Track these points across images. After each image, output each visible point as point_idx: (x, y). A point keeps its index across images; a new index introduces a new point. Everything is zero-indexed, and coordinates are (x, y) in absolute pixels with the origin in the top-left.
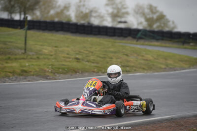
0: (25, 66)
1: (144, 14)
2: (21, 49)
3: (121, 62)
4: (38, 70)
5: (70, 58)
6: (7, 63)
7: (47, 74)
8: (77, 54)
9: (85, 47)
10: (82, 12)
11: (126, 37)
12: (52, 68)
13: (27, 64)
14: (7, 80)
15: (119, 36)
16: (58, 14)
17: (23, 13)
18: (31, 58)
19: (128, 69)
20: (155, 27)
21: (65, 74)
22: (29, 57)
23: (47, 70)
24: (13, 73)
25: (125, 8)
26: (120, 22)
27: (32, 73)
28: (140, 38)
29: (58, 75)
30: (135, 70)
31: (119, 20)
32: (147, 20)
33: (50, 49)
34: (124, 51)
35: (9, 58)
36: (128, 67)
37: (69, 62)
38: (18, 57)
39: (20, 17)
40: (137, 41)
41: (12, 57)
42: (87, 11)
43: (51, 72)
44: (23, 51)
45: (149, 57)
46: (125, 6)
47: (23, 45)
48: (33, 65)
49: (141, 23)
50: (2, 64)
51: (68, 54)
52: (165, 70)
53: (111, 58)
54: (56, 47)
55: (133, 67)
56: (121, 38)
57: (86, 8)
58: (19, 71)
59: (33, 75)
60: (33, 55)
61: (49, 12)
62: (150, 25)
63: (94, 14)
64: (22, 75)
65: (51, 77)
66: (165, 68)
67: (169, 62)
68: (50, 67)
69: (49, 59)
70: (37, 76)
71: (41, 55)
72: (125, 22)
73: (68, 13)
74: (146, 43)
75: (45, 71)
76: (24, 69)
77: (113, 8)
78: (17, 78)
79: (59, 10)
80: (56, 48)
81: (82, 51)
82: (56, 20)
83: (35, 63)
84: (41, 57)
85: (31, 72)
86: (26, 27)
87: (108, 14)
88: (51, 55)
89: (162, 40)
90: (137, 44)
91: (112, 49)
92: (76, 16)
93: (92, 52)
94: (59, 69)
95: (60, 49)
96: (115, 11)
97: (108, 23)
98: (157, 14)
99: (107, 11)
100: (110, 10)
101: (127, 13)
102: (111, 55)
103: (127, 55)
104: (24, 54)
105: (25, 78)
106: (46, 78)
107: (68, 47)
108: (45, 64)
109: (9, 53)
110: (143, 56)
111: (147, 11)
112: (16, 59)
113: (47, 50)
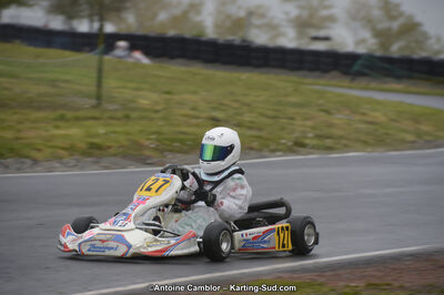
0: (97, 135)
1: (369, 22)
2: (88, 96)
3: (313, 128)
4: (126, 143)
5: (197, 118)
6: (57, 127)
7: (147, 153)
8: (215, 109)
9: (232, 94)
10: (229, 16)
11: (326, 71)
12: (159, 141)
13: (102, 131)
14: (57, 165)
15: (312, 70)
16: (175, 20)
17: (96, 18)
18: (112, 118)
19: (329, 142)
20: (396, 49)
21: (185, 152)
22: (107, 115)
23: (147, 143)
24: (71, 149)
25: (327, 7)
26: (316, 39)
27: (111, 151)
28: (360, 74)
29: (170, 156)
30: (346, 146)
31: (314, 33)
32: (378, 34)
33: (154, 96)
34: (321, 102)
35: (62, 118)
36: (328, 138)
37: (197, 125)
38: (81, 114)
39: (91, 27)
40: (352, 80)
41: (70, 114)
42: (242, 14)
43: (155, 149)
44: (94, 102)
45: (379, 116)
46: (327, 3)
47: (93, 89)
48: (114, 132)
49: (363, 41)
50: (47, 131)
51: (194, 109)
52: (413, 145)
53: (292, 119)
54: (168, 93)
55: (341, 137)
56: (317, 73)
57: (240, 7)
58: (83, 145)
59: (115, 155)
60: (116, 110)
61: (155, 15)
62: (385, 45)
63: (256, 21)
64: (90, 155)
65: (155, 160)
66: (414, 142)
67: (424, 128)
68: (153, 137)
69: (151, 119)
70: (124, 156)
71: (134, 109)
72: (327, 39)
73: (198, 19)
74: (373, 85)
75: (141, 146)
76: (95, 140)
77: (300, 7)
78: (78, 160)
79: (177, 12)
80: (167, 96)
81: (226, 102)
82: (171, 33)
83: (119, 129)
84: (134, 115)
85: (109, 147)
86: (101, 47)
87: (290, 21)
88: (157, 111)
89: (410, 77)
90: (350, 88)
91: (293, 99)
92: (217, 26)
93: (249, 105)
94: (173, 141)
95: (176, 97)
96: (305, 14)
97: (289, 40)
98: (401, 21)
99: (287, 13)
100: (294, 11)
101: (332, 19)
102: (291, 111)
103: (327, 112)
104: (95, 107)
105: (97, 163)
106: (144, 161)
107: (195, 93)
108: (141, 132)
109: (63, 107)
110: (364, 114)
111: (376, 13)
112: (77, 119)
113: (146, 99)
